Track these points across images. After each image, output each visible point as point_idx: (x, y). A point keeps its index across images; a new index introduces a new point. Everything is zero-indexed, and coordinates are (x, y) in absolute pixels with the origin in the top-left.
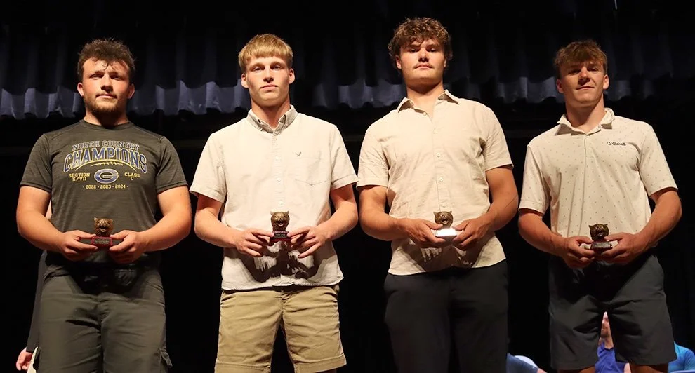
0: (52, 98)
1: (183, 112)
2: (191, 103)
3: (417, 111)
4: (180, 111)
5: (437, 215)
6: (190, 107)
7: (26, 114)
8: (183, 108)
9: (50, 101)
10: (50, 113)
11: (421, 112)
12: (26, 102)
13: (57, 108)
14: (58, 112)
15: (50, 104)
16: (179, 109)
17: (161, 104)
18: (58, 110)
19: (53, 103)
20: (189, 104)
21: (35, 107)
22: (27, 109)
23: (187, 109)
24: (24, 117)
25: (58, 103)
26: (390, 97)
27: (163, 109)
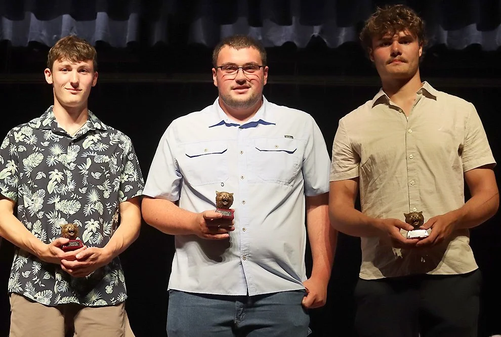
1: (33, 44)
2: (44, 33)
3: (392, 107)
4: (31, 42)
5: (407, 216)
6: (42, 38)
8: (33, 40)
11: (397, 109)
16: (28, 41)
20: (42, 35)
23: (39, 41)
26: (282, 35)
27: (10, 39)
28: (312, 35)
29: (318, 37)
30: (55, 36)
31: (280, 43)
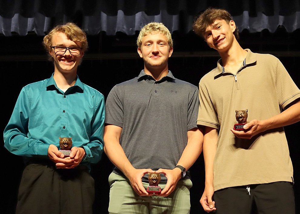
0: (30, 21)
1: (119, 33)
2: (125, 27)
4: (117, 32)
6: (124, 30)
7: (12, 32)
8: (119, 31)
9: (28, 23)
10: (29, 32)
12: (12, 24)
13: (33, 29)
14: (34, 31)
15: (28, 26)
16: (116, 32)
17: (104, 28)
18: (34, 30)
19: (31, 26)
20: (123, 28)
21: (18, 28)
22: (13, 30)
23: (122, 31)
24: (11, 35)
25: (34, 25)
26: (261, 26)
27: (105, 31)
28: (279, 25)
29: (282, 26)
30: (131, 29)
31: (260, 30)
